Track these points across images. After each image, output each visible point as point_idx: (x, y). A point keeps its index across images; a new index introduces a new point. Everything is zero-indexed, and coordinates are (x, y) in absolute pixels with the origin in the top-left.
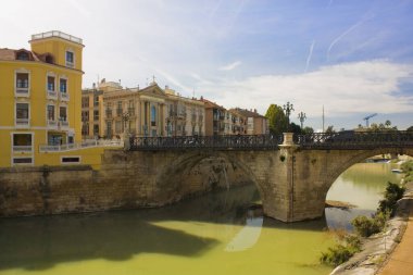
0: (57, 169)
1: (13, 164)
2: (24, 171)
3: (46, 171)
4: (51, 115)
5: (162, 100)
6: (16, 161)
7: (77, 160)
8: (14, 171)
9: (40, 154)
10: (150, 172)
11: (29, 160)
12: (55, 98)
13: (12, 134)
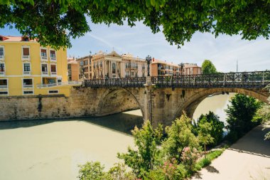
0: (46, 96)
1: (23, 94)
2: (28, 97)
3: (40, 97)
4: (43, 70)
5: (120, 60)
6: (25, 92)
7: (56, 92)
8: (24, 97)
9: (37, 89)
10: (95, 98)
11: (31, 92)
12: (47, 60)
13: (22, 79)
